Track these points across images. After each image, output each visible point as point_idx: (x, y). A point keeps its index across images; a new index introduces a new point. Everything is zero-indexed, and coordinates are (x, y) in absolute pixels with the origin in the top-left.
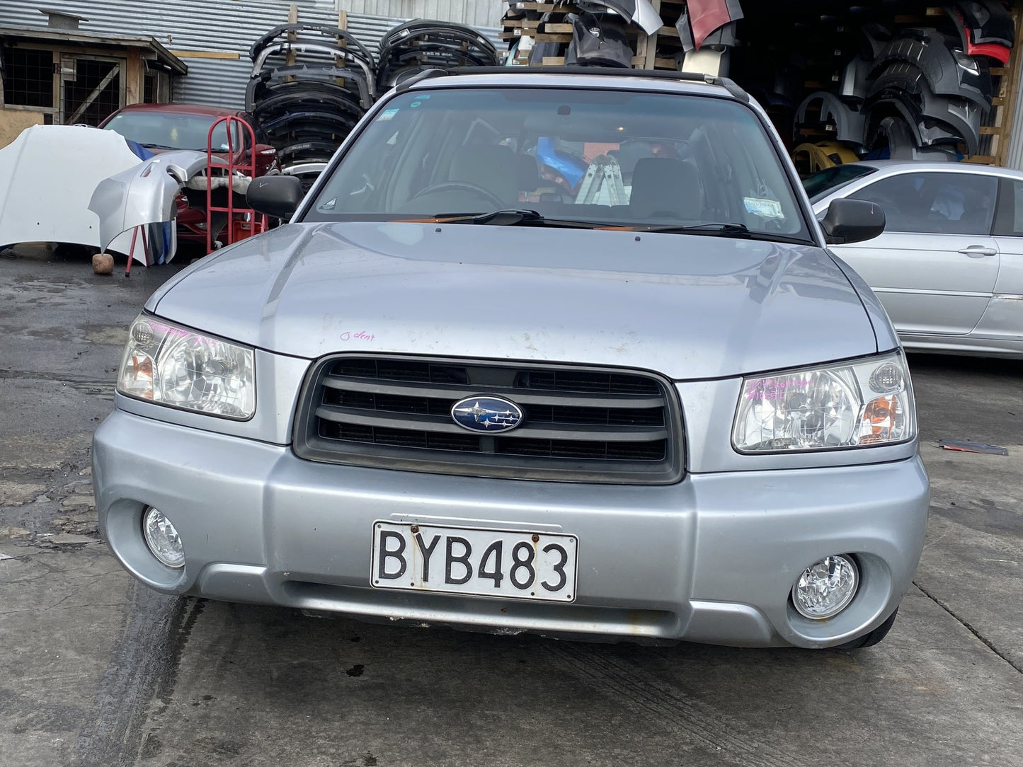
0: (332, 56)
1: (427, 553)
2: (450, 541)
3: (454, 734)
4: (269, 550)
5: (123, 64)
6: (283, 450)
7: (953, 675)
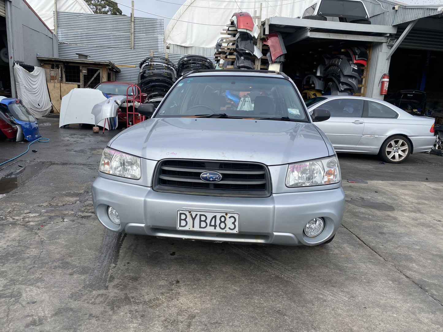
0: (164, 66)
1: (194, 219)
2: (201, 215)
3: (203, 273)
4: (146, 219)
5: (101, 69)
6: (149, 188)
7: (353, 251)
